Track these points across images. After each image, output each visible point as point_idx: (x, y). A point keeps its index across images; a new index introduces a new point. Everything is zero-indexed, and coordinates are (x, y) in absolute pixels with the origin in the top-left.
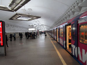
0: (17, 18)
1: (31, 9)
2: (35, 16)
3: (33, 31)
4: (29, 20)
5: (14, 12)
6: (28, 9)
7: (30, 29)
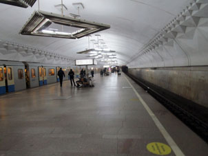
0: (41, 29)
1: (81, 4)
2: (92, 22)
3: (87, 65)
4: (76, 36)
5: (26, 7)
6: (74, 4)
7: (79, 62)
